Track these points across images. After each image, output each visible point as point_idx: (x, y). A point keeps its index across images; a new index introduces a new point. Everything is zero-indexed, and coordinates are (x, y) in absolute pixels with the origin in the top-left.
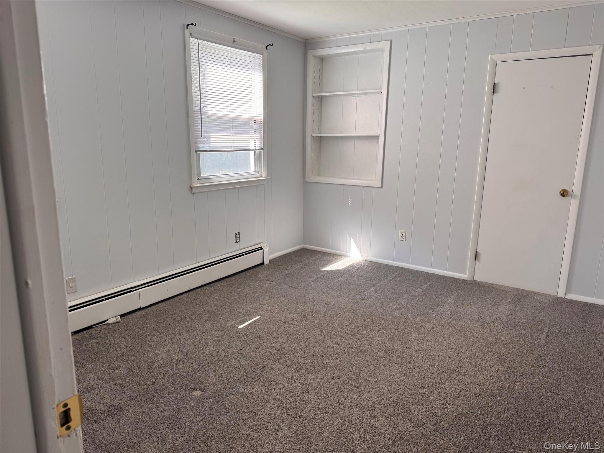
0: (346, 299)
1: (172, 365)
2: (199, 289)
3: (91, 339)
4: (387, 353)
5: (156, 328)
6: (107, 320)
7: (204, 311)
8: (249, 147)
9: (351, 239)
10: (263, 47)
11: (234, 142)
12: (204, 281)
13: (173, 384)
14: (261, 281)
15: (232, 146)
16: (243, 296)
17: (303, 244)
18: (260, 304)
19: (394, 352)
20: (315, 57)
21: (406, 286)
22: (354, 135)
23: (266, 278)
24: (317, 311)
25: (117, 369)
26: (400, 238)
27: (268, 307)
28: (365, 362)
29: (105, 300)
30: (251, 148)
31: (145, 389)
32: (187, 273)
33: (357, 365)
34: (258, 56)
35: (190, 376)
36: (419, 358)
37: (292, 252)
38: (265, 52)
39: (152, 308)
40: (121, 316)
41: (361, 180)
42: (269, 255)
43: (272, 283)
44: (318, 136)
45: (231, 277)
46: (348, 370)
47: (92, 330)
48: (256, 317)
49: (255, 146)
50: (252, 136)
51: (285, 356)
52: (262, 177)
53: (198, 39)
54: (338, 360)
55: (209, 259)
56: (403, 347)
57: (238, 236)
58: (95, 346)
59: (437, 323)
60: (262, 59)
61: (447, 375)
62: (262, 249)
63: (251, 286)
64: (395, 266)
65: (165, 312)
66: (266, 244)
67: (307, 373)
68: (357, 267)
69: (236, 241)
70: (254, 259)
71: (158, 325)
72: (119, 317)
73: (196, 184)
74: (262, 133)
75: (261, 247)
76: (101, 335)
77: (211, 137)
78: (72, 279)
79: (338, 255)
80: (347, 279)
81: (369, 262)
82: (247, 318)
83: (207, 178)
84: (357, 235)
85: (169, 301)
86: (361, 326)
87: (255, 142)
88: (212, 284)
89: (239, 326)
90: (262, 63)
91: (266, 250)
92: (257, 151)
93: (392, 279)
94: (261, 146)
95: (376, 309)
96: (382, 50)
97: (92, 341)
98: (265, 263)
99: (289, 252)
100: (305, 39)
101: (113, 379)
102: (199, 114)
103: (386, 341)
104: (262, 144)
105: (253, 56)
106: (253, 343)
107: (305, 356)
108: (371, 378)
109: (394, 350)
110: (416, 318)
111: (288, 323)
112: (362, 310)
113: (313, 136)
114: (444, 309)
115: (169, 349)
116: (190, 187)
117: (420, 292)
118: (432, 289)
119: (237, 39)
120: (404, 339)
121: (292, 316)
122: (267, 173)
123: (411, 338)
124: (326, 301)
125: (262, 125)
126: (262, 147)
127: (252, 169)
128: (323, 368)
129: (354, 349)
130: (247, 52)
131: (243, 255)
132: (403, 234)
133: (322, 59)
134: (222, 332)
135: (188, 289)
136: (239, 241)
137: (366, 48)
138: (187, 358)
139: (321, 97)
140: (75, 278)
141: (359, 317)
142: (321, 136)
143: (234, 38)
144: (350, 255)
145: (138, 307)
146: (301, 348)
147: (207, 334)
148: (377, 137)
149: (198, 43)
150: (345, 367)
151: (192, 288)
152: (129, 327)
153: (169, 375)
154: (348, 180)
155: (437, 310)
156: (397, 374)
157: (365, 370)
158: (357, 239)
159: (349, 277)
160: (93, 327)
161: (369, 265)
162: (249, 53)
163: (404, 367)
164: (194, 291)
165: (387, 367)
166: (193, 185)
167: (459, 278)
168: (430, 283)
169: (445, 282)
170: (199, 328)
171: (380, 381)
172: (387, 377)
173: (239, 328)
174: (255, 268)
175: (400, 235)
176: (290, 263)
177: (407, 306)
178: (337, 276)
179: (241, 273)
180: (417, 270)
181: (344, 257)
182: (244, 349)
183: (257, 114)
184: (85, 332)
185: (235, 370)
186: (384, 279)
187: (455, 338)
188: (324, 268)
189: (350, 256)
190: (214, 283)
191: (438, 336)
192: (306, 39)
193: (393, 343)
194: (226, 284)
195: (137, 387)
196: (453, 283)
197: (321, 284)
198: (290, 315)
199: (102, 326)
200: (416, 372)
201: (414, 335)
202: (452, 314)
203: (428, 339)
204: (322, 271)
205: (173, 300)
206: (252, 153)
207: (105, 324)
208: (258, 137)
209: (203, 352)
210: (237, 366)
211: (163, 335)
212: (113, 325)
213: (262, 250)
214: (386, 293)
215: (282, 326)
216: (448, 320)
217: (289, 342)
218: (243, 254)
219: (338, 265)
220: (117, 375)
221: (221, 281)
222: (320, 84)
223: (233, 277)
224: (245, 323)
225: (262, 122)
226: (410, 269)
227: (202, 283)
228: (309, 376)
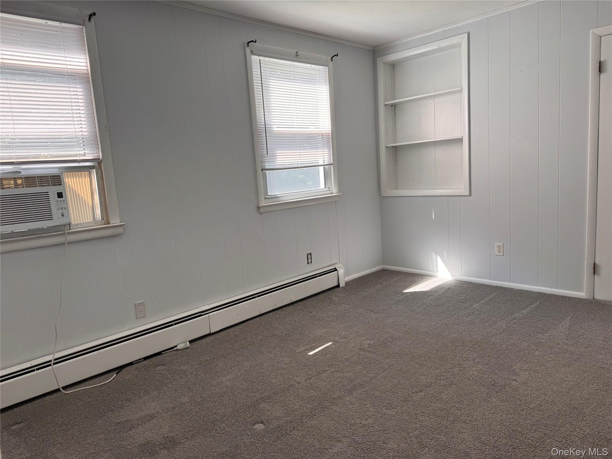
0: (433, 324)
1: (235, 394)
2: (271, 314)
3: (158, 365)
4: (484, 386)
5: (223, 354)
6: (176, 346)
7: (274, 336)
8: (318, 163)
9: (438, 257)
10: (328, 59)
11: (301, 158)
12: (276, 305)
13: (235, 416)
14: (336, 304)
15: (299, 163)
16: (316, 320)
17: (383, 265)
18: (333, 329)
19: (493, 385)
20: (385, 63)
21: (507, 308)
22: (433, 140)
23: (341, 301)
24: (398, 337)
25: (179, 397)
26: (497, 253)
27: (342, 332)
28: (456, 396)
29: (174, 325)
30: (319, 164)
31: (205, 420)
32: (258, 297)
33: (446, 400)
34: (323, 68)
35: (253, 407)
36: (526, 392)
37: (371, 273)
38: (331, 64)
39: (222, 333)
40: (190, 342)
41: (445, 189)
42: (345, 277)
43: (347, 306)
44: (393, 147)
45: (304, 301)
46: (435, 406)
47: (161, 356)
48: (328, 343)
49: (324, 161)
50: (320, 151)
51: (360, 388)
52: (332, 194)
53: (259, 56)
54: (423, 394)
55: (281, 282)
56: (505, 378)
57: (309, 257)
58: (162, 372)
59: (548, 350)
60: (327, 71)
61: (566, 415)
62: (336, 270)
63: (324, 310)
64: (492, 286)
65: (234, 337)
66: (341, 265)
67: (384, 408)
68: (446, 288)
69: (308, 262)
70: (328, 282)
71: (226, 351)
72: (188, 342)
73: (263, 203)
74: (331, 148)
75: (335, 268)
76: (169, 361)
77: (277, 155)
78: (141, 303)
79: (423, 275)
80: (434, 301)
81: (461, 282)
82: (319, 344)
83: (275, 197)
84: (445, 252)
85: (239, 326)
86: (451, 354)
87: (323, 157)
88: (284, 308)
89: (309, 353)
90: (327, 75)
91: (341, 271)
92: (326, 167)
93: (490, 300)
94: (330, 162)
95: (470, 335)
96: (459, 45)
97: (159, 367)
98: (341, 286)
99: (368, 273)
100: (373, 47)
101: (174, 408)
102: (264, 132)
103: (483, 372)
104: (332, 159)
105: (318, 69)
106: (324, 371)
107: (383, 388)
108: (464, 416)
109: (493, 383)
110: (520, 345)
111: (364, 350)
112: (453, 336)
113: (388, 147)
114: (557, 334)
115: (234, 376)
116: (257, 207)
117: (525, 314)
118: (540, 311)
119: (300, 52)
120: (506, 370)
121: (368, 342)
122: (338, 190)
123: (515, 368)
124: (409, 325)
125: (330, 139)
126: (332, 163)
127: (322, 185)
128: (404, 402)
129: (443, 380)
130: (311, 65)
131: (316, 277)
132: (500, 248)
133: (393, 66)
134: (290, 359)
135: (258, 314)
136: (311, 262)
137: (440, 45)
138: (251, 387)
139: (395, 105)
140: (143, 302)
141: (449, 344)
142: (396, 147)
143: (297, 52)
144: (438, 274)
145: (208, 332)
146: (378, 378)
147: (274, 361)
148: (460, 140)
149: (260, 60)
150: (431, 402)
151: (263, 312)
152: (197, 353)
153: (231, 405)
154: (430, 191)
155: (548, 335)
156: (498, 412)
157: (456, 406)
158: (445, 256)
159: (436, 299)
160: (163, 353)
161: (461, 285)
162: (313, 66)
163: (507, 404)
164: (266, 316)
165: (484, 403)
166: (260, 204)
167: (573, 296)
168: (538, 303)
169: (557, 302)
170: (268, 354)
171: (476, 420)
172: (484, 415)
173: (309, 355)
174: (330, 291)
175: (496, 249)
176: (368, 285)
177: (508, 331)
178: (422, 298)
179: (314, 296)
180: (520, 290)
181: (430, 277)
182: (313, 379)
183: (324, 128)
184: (154, 358)
185: (302, 402)
186: (480, 301)
187: (573, 369)
188: (406, 290)
189: (438, 276)
190: (287, 307)
191: (550, 365)
192: (375, 47)
193: (491, 374)
194: (299, 308)
195: (196, 417)
196: (568, 303)
197: (403, 307)
198: (367, 341)
199: (171, 352)
200: (522, 410)
201: (519, 364)
202: (567, 340)
203: (537, 369)
204: (404, 293)
205: (244, 324)
206: (321, 168)
207: (174, 350)
208: (327, 152)
209: (269, 380)
210: (304, 398)
211: (229, 361)
212: (182, 351)
213: (336, 272)
214: (482, 316)
215: (357, 353)
216: (563, 347)
217: (365, 372)
218: (316, 275)
219: (423, 286)
220: (179, 404)
221: (293, 305)
222: (393, 92)
223: (306, 300)
224: (316, 349)
225: (330, 136)
226: (512, 289)
227: (273, 307)
228: (386, 411)
